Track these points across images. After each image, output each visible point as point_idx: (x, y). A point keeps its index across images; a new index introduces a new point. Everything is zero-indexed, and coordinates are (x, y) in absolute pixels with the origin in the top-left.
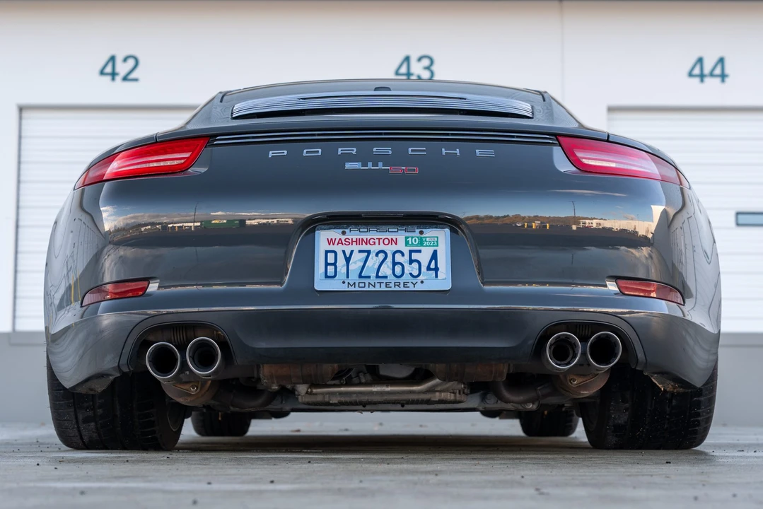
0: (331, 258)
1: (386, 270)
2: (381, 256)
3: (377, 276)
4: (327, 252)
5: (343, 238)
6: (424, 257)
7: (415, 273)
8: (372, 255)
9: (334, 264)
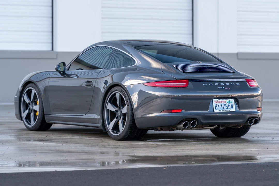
0: (216, 106)
1: (225, 108)
2: (224, 105)
3: (224, 109)
4: (215, 104)
5: (217, 101)
6: (230, 105)
7: (230, 108)
8: (222, 105)
9: (217, 107)
